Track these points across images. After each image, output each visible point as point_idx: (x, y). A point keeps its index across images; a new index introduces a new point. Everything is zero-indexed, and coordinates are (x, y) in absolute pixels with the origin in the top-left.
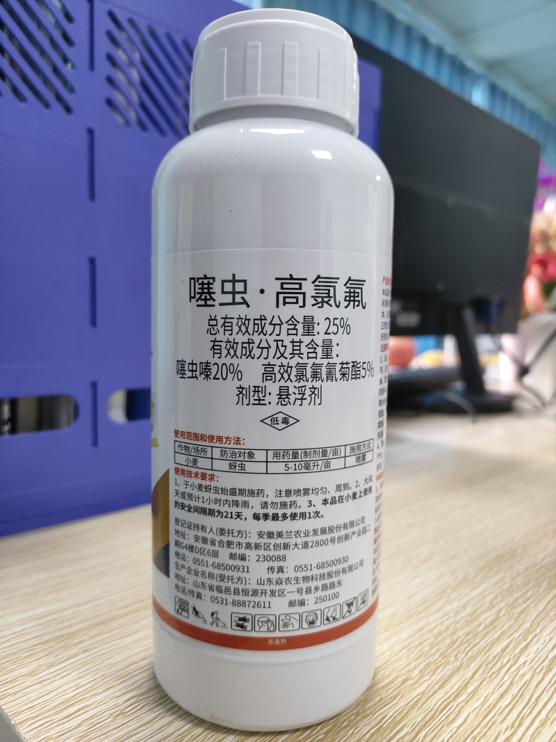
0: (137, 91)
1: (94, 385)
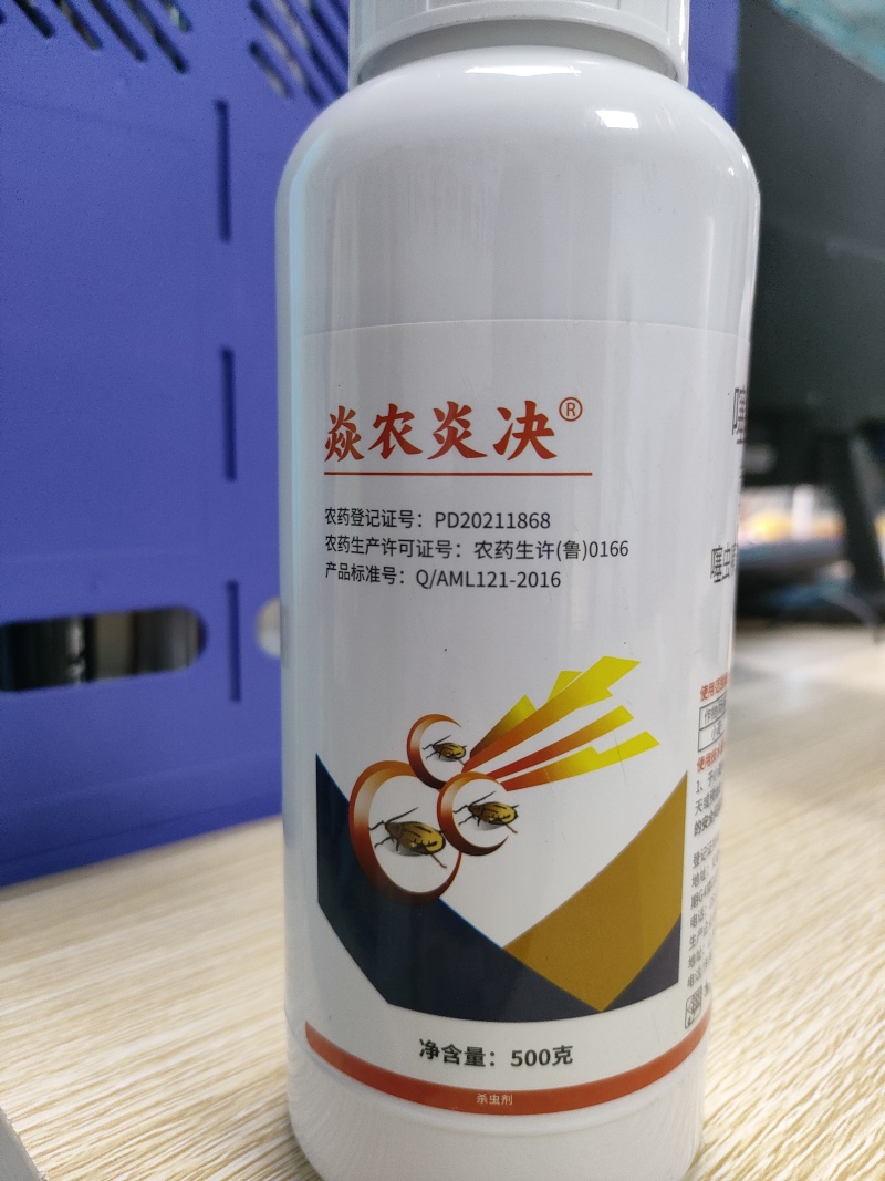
0: (304, 27)
1: (233, 588)
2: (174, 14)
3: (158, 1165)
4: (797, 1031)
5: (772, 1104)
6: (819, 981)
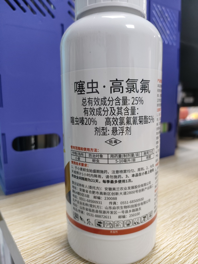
2: (52, 6)
3: (43, 250)
4: (188, 229)
5: (181, 244)
6: (195, 218)
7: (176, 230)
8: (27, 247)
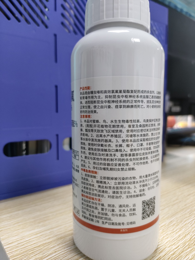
0: (73, 19)
1: (57, 136)
2: (46, 17)
4: (176, 233)
6: (183, 222)
7: (165, 235)
8: (16, 253)
